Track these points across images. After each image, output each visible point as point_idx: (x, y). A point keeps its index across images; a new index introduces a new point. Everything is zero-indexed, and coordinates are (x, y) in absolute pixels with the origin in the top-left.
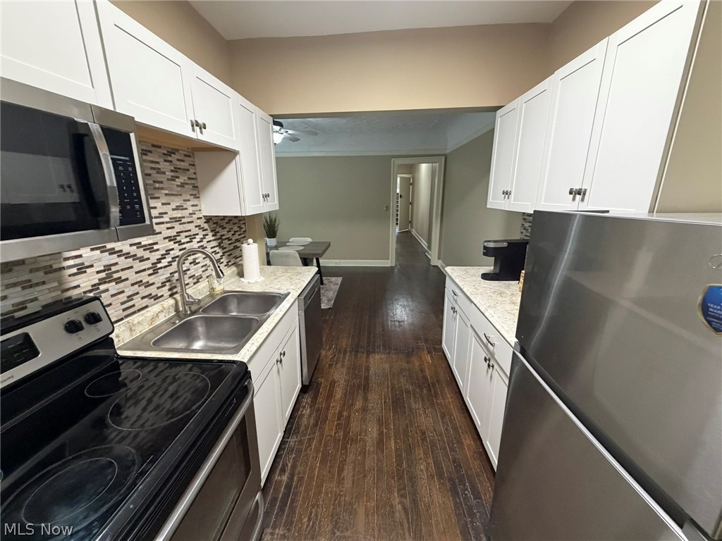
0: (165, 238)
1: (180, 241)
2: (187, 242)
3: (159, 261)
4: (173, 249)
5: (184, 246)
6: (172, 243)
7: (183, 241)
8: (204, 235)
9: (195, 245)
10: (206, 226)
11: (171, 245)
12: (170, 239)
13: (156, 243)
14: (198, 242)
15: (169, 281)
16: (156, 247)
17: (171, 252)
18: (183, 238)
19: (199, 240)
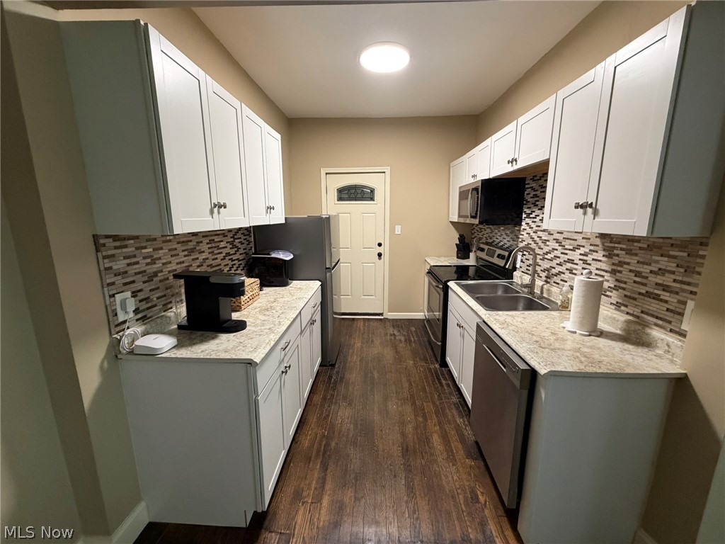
0: (554, 239)
1: (564, 246)
2: (570, 250)
3: (547, 253)
4: (557, 250)
5: (566, 252)
6: (558, 244)
7: (566, 247)
8: (590, 250)
9: (576, 256)
10: (598, 241)
11: (556, 246)
12: (557, 241)
13: (549, 241)
14: (581, 254)
15: (548, 271)
16: (548, 243)
17: (555, 251)
18: (568, 245)
19: (583, 252)
